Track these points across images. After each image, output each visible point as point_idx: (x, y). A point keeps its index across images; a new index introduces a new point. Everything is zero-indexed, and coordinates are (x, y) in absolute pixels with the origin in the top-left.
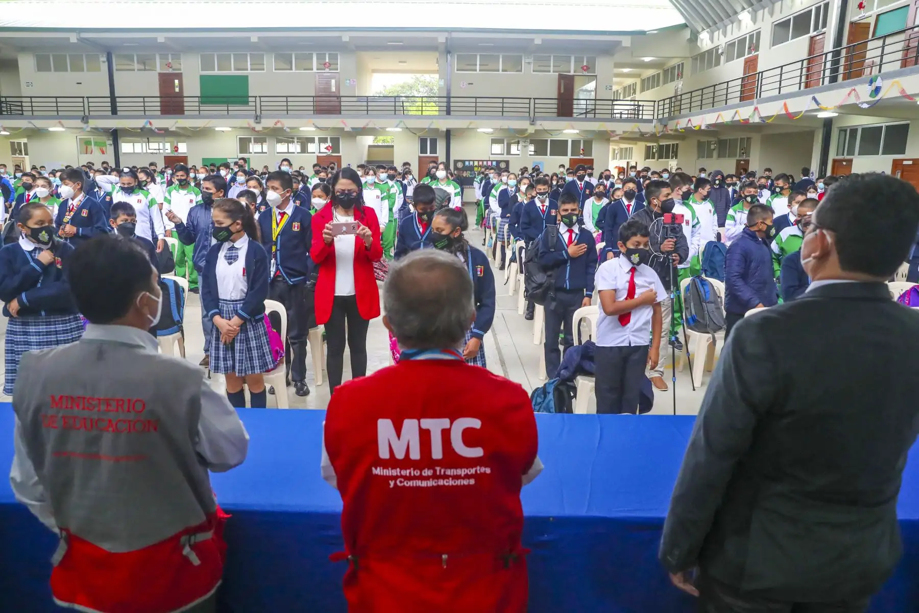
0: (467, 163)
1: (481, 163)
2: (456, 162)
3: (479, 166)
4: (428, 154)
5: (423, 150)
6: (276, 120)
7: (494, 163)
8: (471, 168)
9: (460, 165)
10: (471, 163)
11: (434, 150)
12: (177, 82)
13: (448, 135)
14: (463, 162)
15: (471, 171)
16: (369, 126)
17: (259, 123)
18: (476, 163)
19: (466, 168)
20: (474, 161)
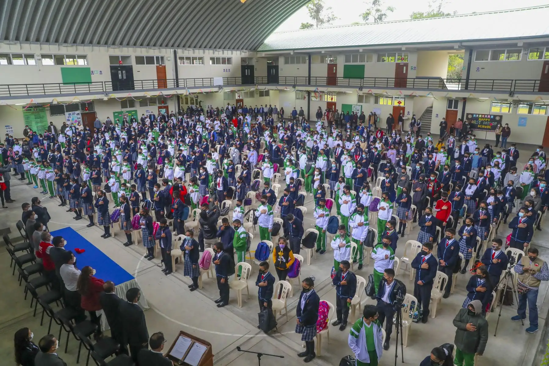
0: (475, 116)
1: (483, 116)
2: (468, 114)
3: (481, 118)
4: (453, 109)
5: (450, 106)
6: (369, 90)
7: (492, 117)
8: (477, 119)
9: (470, 116)
10: (477, 116)
11: (456, 107)
12: (335, 68)
13: (465, 100)
14: (472, 114)
15: (476, 120)
16: (413, 95)
17: (362, 90)
18: (480, 116)
19: (473, 119)
20: (479, 114)
